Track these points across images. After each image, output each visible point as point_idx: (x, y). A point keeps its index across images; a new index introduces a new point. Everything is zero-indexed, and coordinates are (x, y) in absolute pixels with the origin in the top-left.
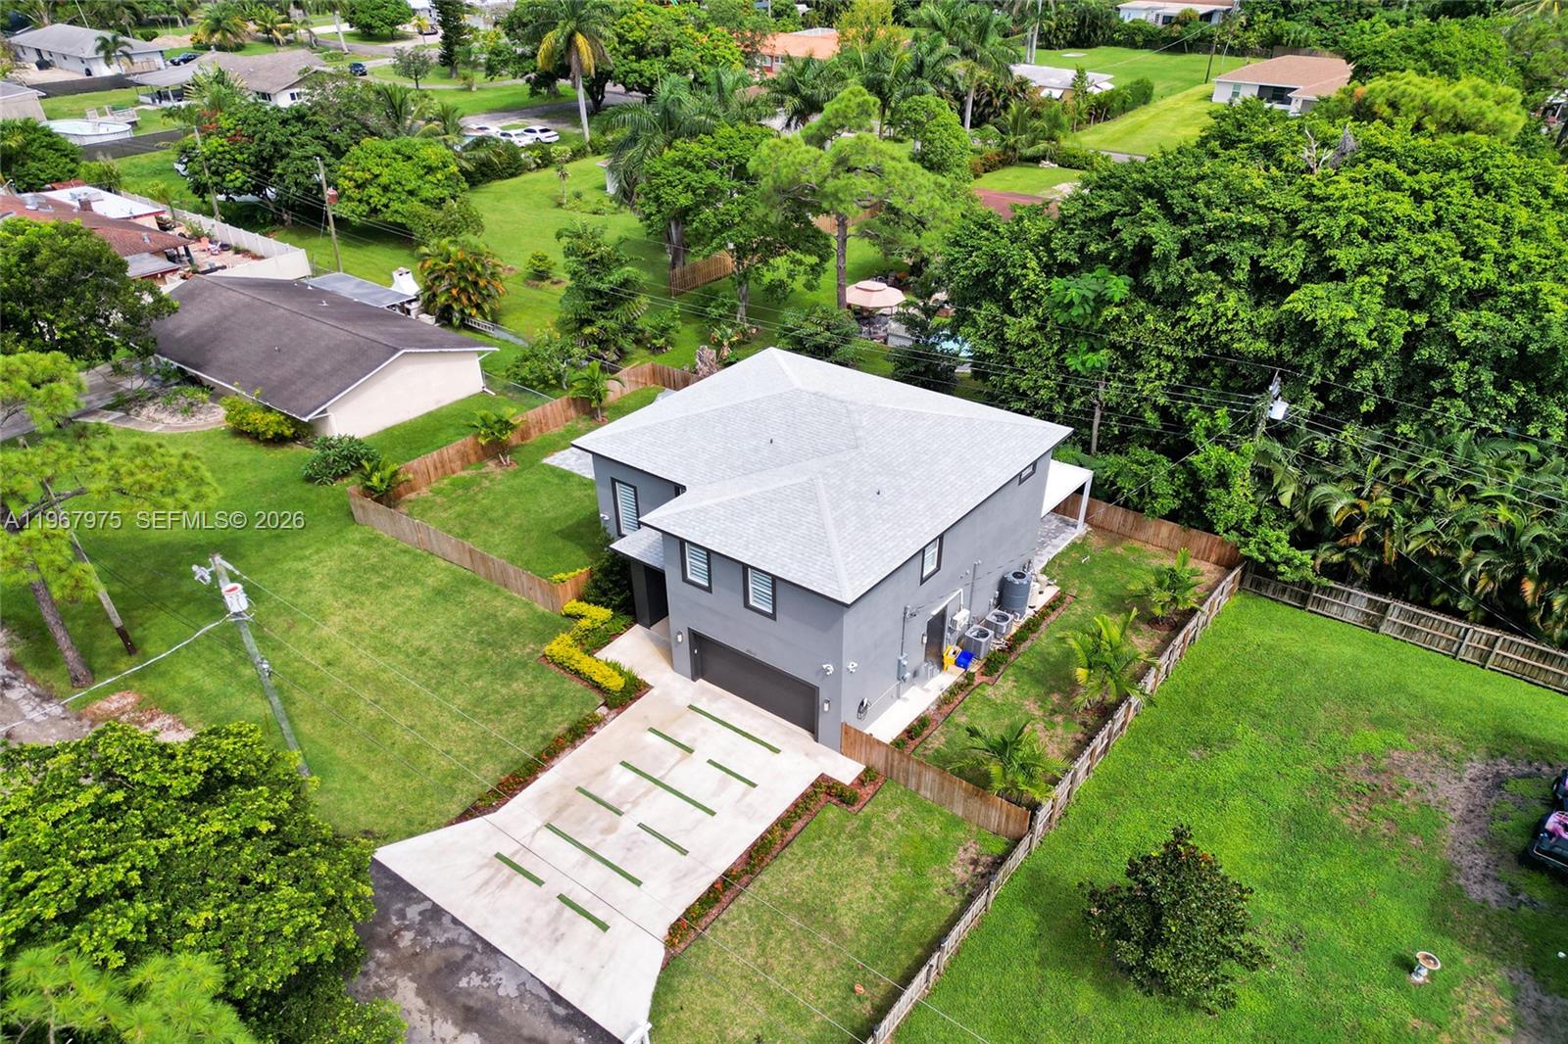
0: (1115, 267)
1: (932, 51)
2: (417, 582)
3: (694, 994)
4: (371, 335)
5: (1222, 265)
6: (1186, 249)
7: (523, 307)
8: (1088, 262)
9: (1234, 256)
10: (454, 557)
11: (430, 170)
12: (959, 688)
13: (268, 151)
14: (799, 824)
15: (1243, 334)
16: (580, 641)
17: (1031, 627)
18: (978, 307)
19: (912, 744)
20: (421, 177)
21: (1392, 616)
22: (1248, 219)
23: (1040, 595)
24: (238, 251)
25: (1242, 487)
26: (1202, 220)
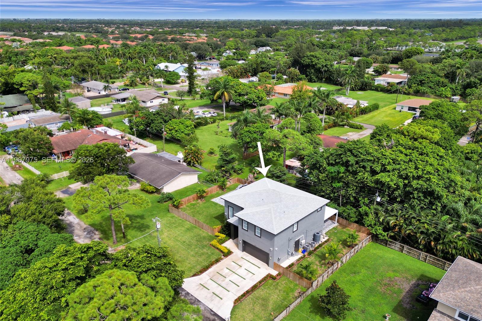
0: (342, 165)
1: (313, 100)
2: (183, 227)
3: (239, 313)
4: (175, 169)
5: (364, 167)
6: (357, 163)
7: (207, 161)
8: (337, 164)
9: (366, 165)
10: (191, 221)
11: (187, 127)
12: (302, 258)
13: (150, 121)
14: (263, 283)
15: (370, 182)
16: (218, 242)
17: (320, 246)
18: (314, 171)
19: (289, 269)
20: (185, 128)
21: (405, 249)
22: (369, 158)
23: (323, 239)
24: (139, 144)
25: (371, 217)
26: (360, 157)
